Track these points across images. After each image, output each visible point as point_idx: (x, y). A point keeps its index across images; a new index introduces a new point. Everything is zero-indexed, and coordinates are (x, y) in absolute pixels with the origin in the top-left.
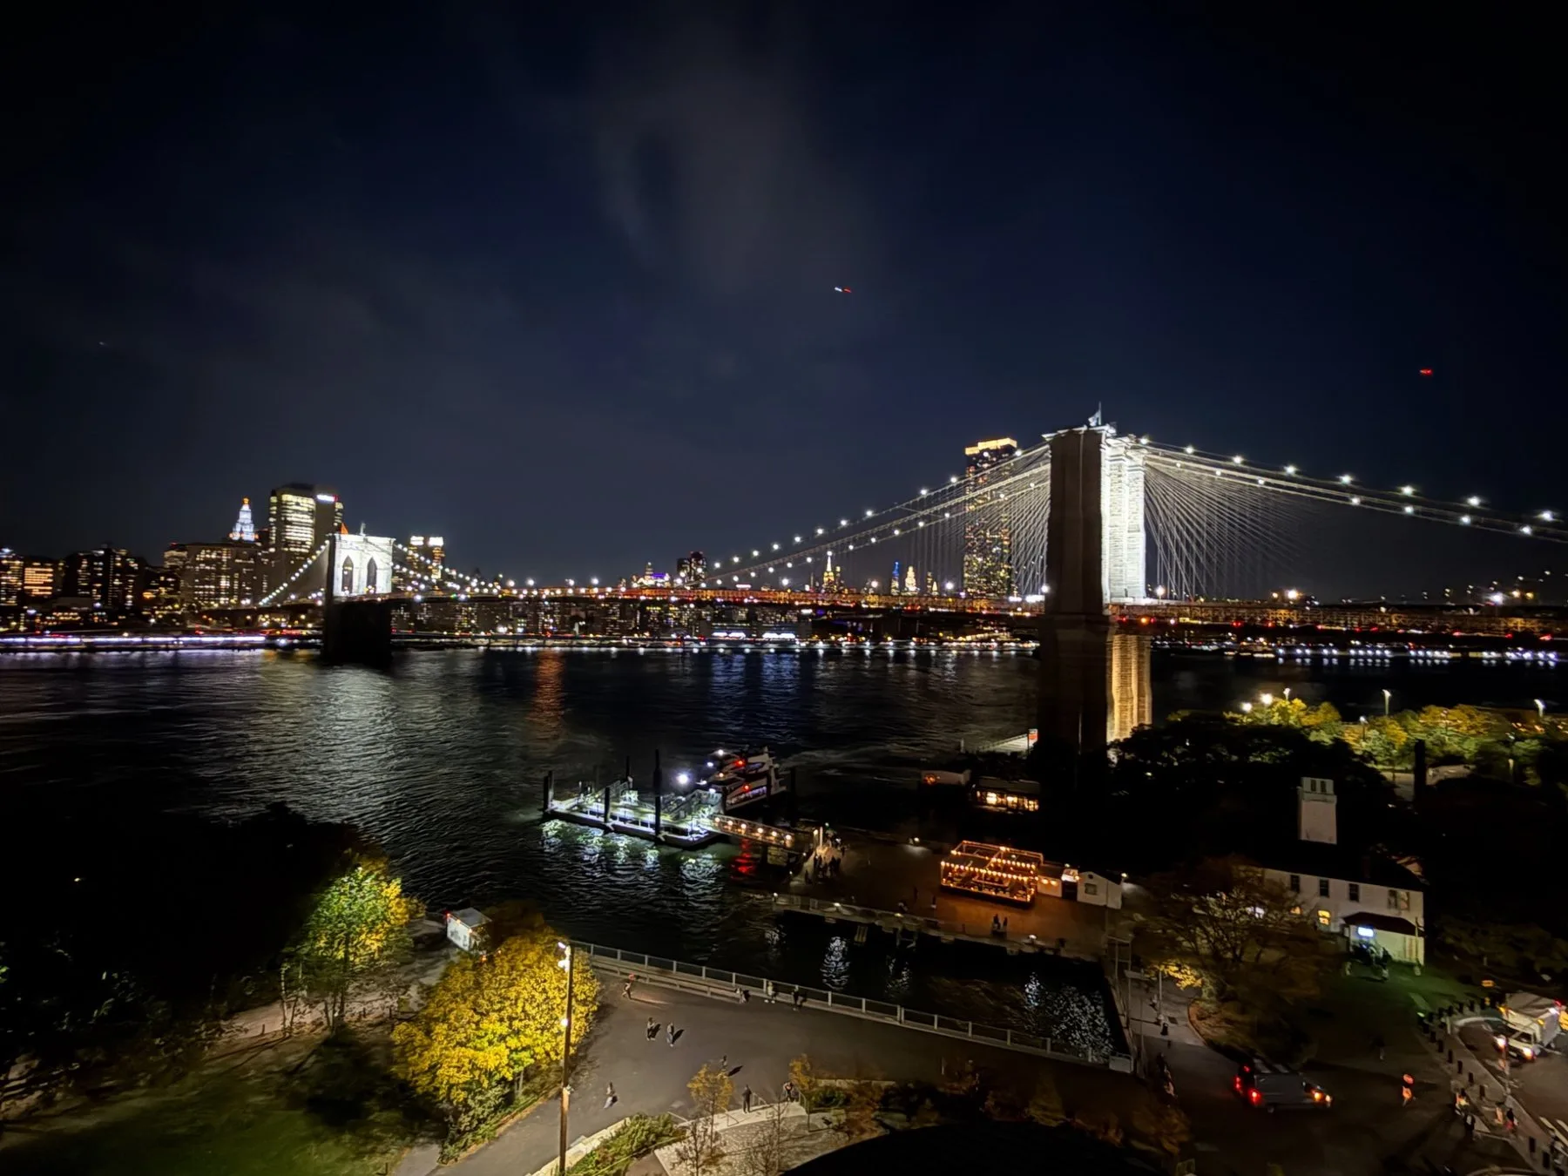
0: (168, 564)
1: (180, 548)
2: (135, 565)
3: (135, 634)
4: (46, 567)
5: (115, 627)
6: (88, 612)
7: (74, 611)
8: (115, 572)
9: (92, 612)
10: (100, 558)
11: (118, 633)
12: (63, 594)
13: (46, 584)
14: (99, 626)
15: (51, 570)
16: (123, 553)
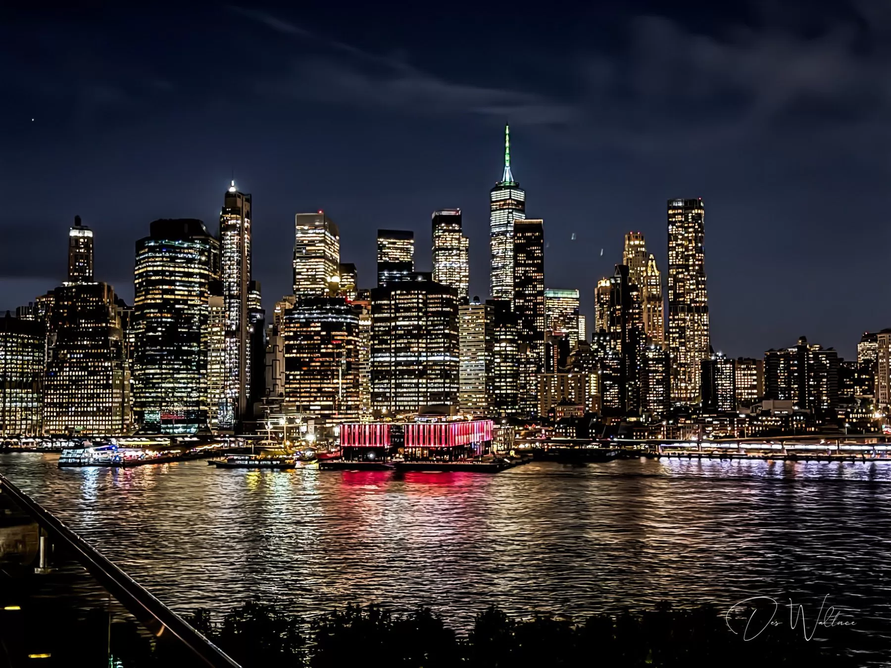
0: (861, 358)
1: (872, 338)
2: (826, 362)
3: (830, 440)
4: (751, 369)
5: (811, 433)
6: (788, 416)
7: (775, 416)
8: (809, 371)
9: (792, 416)
10: (794, 357)
11: (816, 441)
12: (767, 397)
13: (753, 387)
14: (800, 431)
15: (755, 372)
16: (816, 348)
